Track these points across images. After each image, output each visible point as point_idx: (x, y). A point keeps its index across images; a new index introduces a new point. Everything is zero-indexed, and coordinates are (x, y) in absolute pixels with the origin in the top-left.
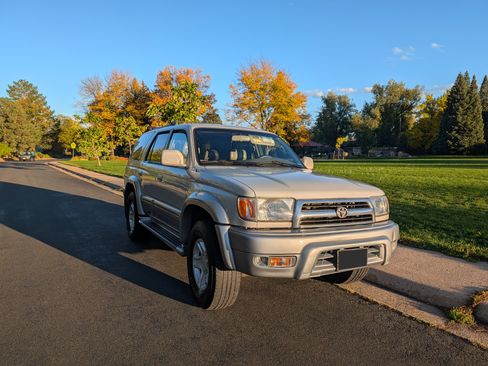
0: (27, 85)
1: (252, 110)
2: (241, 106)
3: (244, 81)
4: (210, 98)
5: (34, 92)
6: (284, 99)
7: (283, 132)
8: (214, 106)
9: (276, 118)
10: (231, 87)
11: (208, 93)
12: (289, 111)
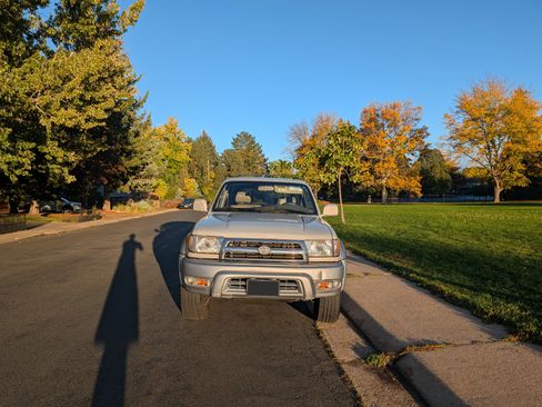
0: (247, 136)
1: (474, 142)
2: (460, 138)
3: (463, 107)
4: (421, 131)
5: (253, 142)
6: (520, 125)
7: (521, 167)
8: (426, 141)
9: (509, 149)
10: (446, 116)
11: (419, 126)
12: (529, 138)
